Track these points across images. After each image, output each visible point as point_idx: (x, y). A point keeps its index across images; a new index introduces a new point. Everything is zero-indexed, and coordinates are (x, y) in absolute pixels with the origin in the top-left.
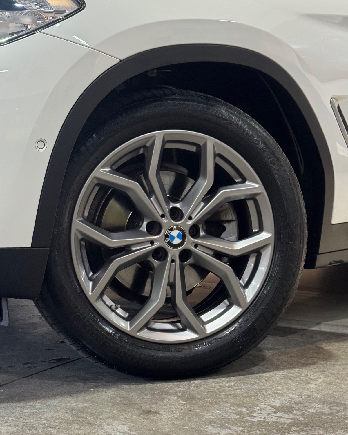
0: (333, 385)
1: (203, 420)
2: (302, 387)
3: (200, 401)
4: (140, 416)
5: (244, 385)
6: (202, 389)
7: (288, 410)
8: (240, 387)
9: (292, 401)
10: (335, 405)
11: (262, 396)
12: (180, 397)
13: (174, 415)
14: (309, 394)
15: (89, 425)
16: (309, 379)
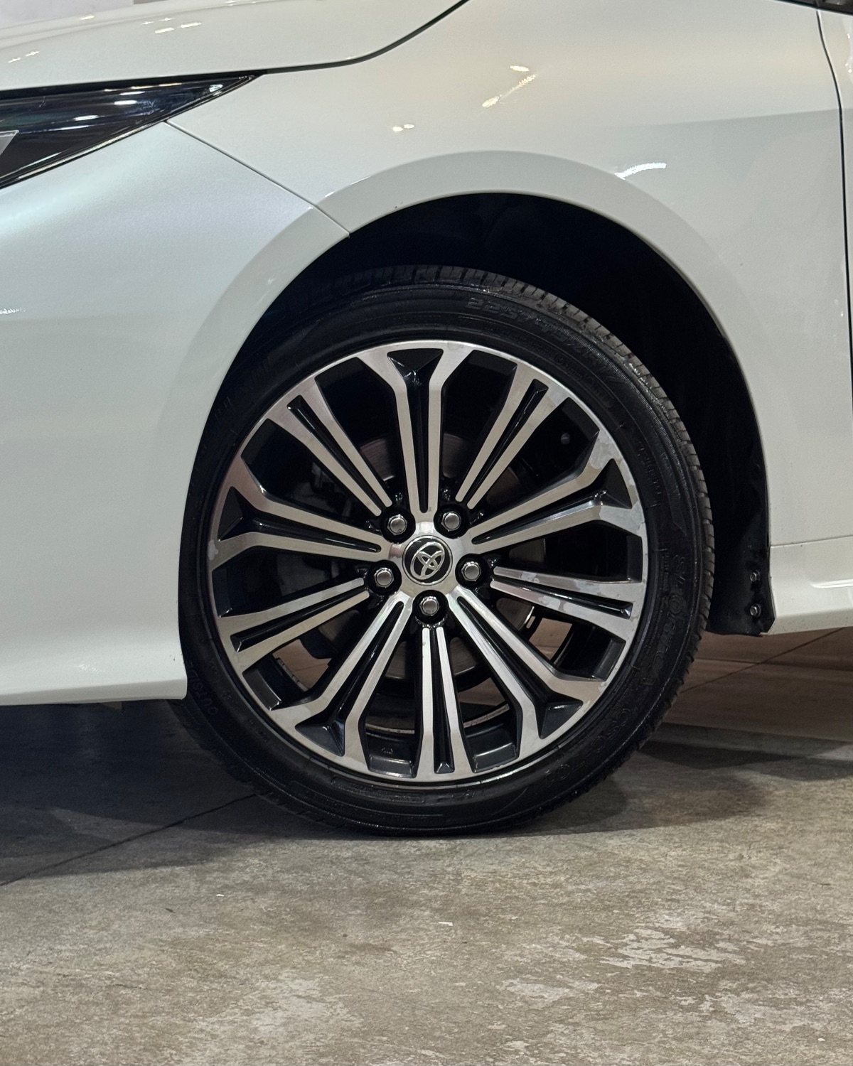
0: (807, 880)
1: (500, 965)
2: (733, 885)
3: (487, 920)
4: (344, 957)
5: (590, 881)
6: (490, 891)
7: (705, 939)
8: (583, 887)
9: (712, 919)
10: (819, 927)
11: (638, 908)
12: (437, 910)
13: (427, 955)
14: (751, 901)
15: (220, 980)
16: (748, 865)
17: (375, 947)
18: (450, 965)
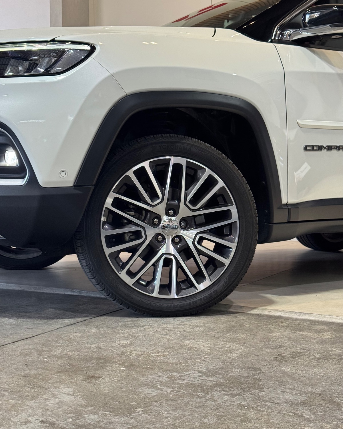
17: (97, 377)
18: (122, 383)
